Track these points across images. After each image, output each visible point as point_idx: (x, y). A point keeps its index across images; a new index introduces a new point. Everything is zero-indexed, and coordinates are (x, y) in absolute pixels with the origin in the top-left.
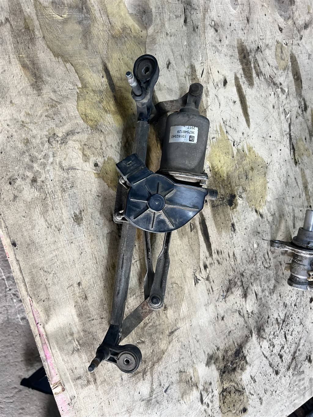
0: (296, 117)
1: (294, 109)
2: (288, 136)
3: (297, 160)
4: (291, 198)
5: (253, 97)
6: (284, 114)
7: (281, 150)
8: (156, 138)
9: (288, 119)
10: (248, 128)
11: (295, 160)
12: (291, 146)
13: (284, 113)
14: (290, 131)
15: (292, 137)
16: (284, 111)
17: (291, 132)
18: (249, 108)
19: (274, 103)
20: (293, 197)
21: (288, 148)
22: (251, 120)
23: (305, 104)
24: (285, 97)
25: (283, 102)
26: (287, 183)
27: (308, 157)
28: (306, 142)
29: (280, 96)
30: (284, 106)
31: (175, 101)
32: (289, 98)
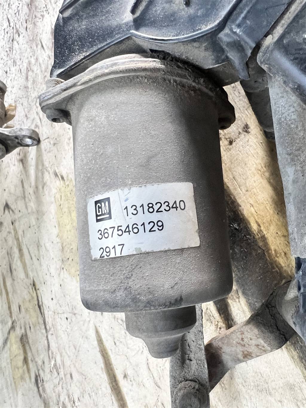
0: (44, 363)
1: (49, 376)
2: (48, 328)
3: (34, 290)
4: (31, 225)
5: (100, 392)
6: (58, 365)
7: (52, 299)
8: (266, 244)
9: (52, 358)
10: (97, 325)
11: (35, 289)
12: (42, 311)
13: (58, 368)
14: (47, 337)
15: (43, 327)
16: (58, 370)
17: (46, 335)
18: (102, 369)
19: (72, 384)
20: (29, 227)
21: (45, 305)
22: (96, 343)
23: (38, 388)
24: (60, 397)
25: (62, 388)
26: (38, 246)
27: (24, 299)
28: (29, 324)
29: (67, 399)
30: (60, 380)
31: (241, 357)
32: (56, 396)
